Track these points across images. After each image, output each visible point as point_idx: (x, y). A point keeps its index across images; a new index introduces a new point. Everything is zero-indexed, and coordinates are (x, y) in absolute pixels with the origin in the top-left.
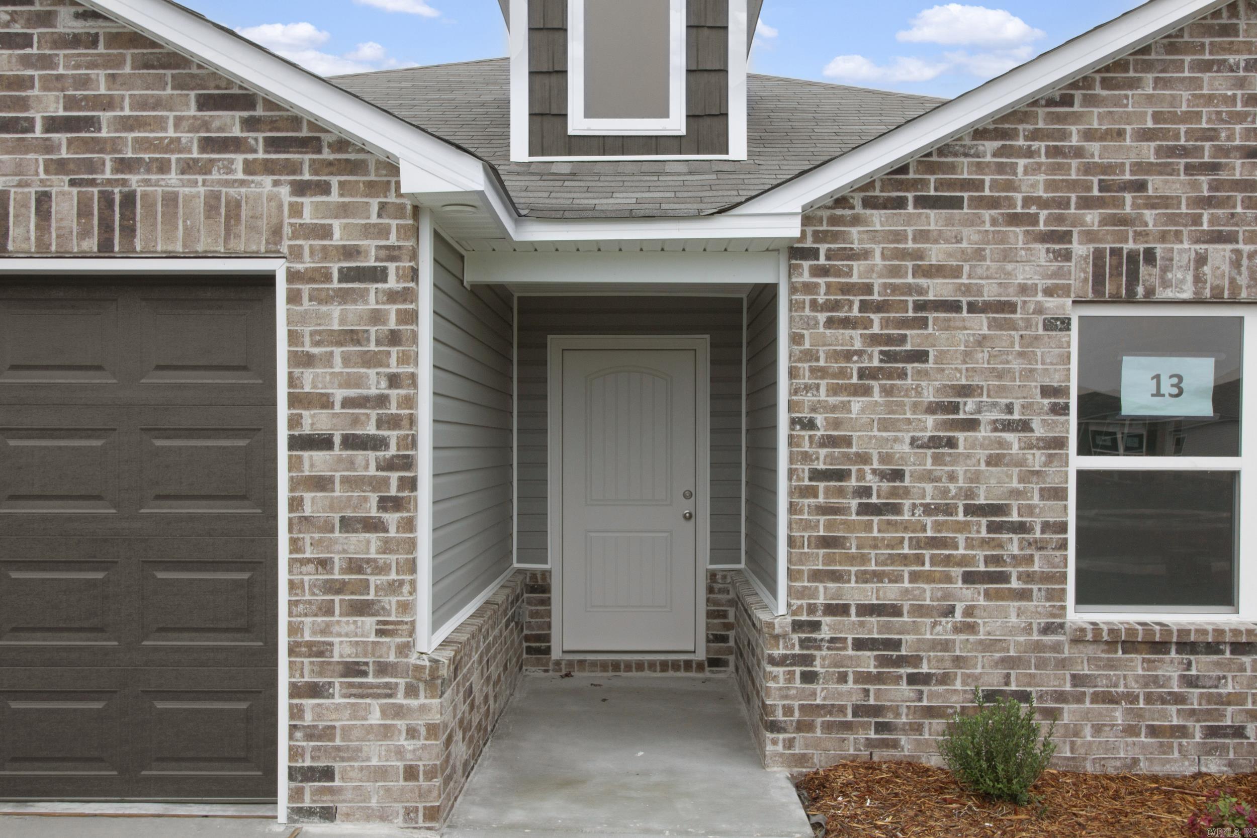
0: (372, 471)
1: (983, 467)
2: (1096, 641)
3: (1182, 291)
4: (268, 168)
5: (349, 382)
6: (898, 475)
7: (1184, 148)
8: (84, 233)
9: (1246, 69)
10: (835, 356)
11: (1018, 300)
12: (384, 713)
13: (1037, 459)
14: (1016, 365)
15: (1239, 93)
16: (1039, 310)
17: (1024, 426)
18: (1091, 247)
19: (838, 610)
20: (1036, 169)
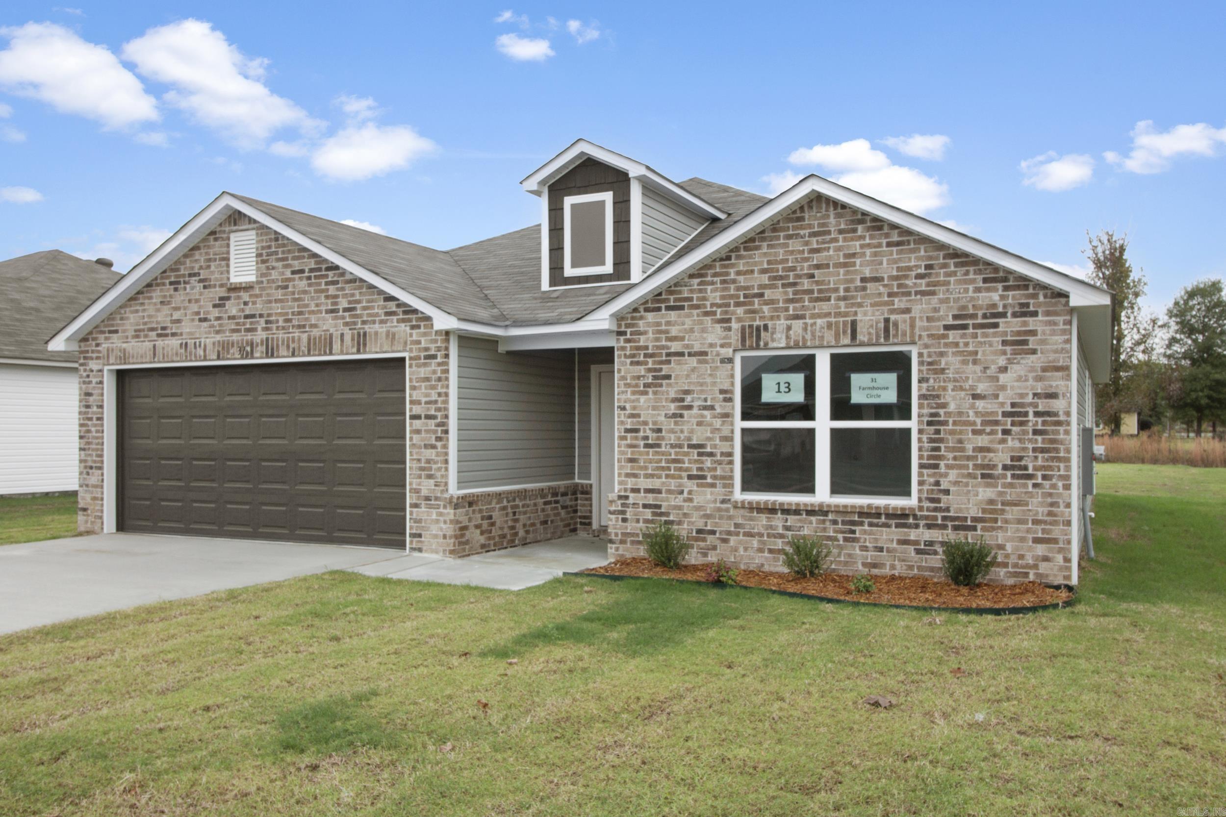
0: (433, 427)
1: (695, 427)
2: (743, 507)
3: (780, 343)
4: (403, 321)
5: (427, 395)
6: (659, 430)
7: (781, 276)
8: (353, 347)
9: (809, 237)
10: (634, 378)
11: (709, 350)
12: (437, 515)
13: (718, 423)
14: (709, 380)
15: (806, 248)
16: (718, 355)
17: (712, 408)
18: (740, 324)
19: (636, 491)
20: (715, 290)
